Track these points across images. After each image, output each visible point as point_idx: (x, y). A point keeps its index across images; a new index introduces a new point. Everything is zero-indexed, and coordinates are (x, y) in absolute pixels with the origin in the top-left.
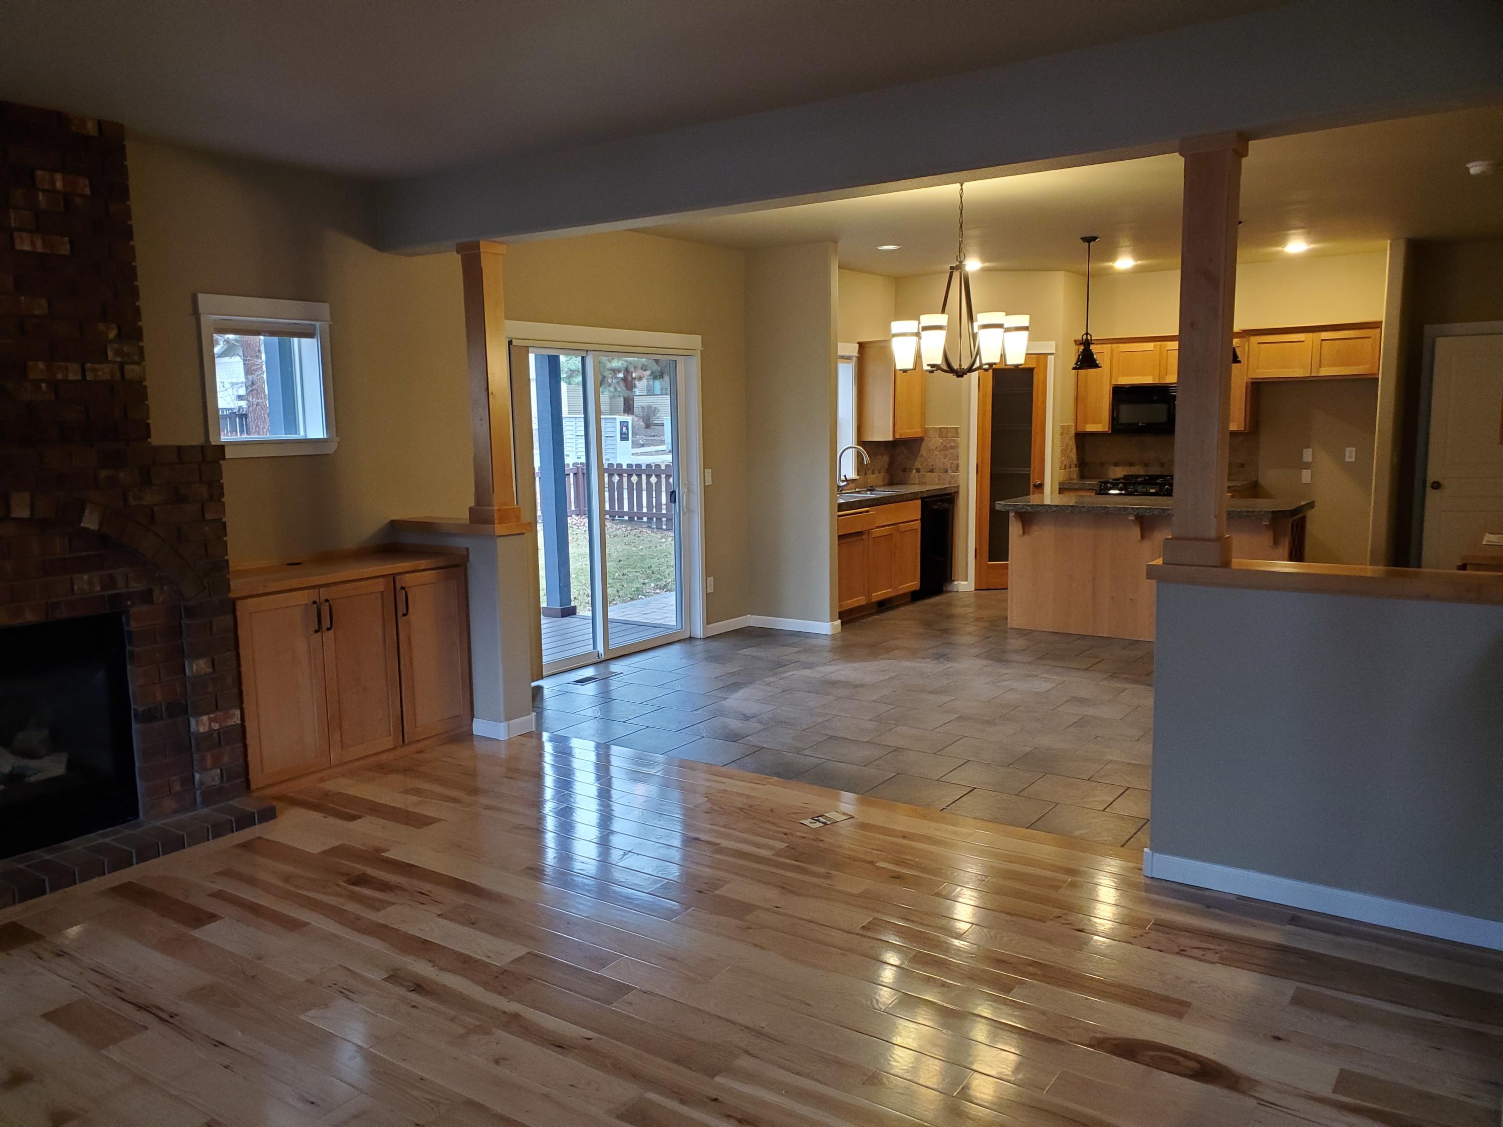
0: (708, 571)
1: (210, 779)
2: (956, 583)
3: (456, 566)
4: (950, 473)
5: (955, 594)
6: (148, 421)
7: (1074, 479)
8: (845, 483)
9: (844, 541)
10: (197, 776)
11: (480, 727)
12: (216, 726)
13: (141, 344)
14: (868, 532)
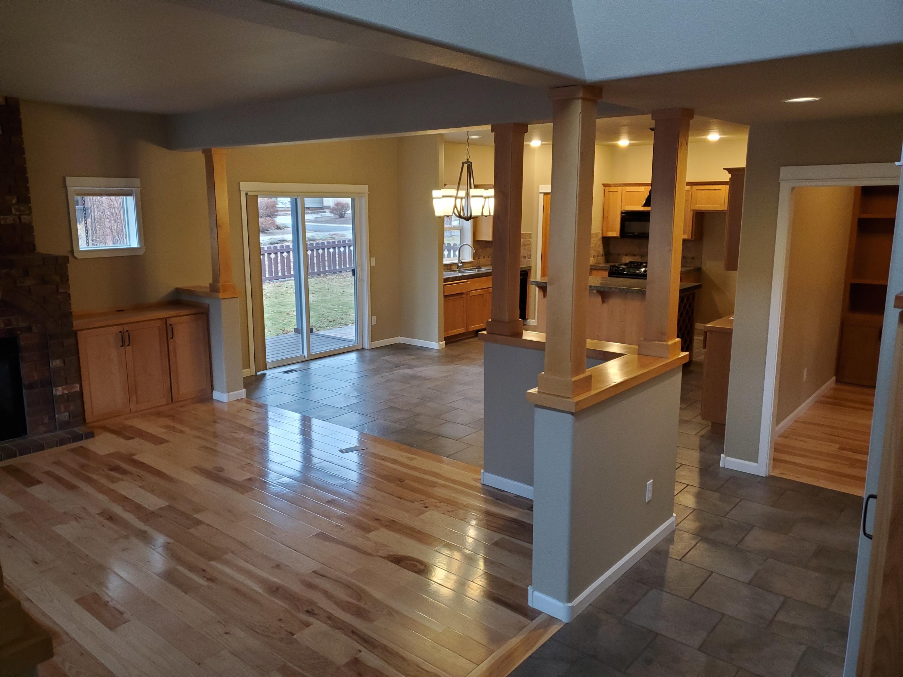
0: (372, 313)
1: (63, 417)
2: (528, 320)
3: (203, 313)
4: (527, 259)
5: (528, 326)
6: (34, 243)
7: (601, 263)
8: (461, 264)
9: (447, 299)
10: (57, 416)
11: (216, 395)
12: (66, 392)
13: (30, 205)
14: (467, 293)
